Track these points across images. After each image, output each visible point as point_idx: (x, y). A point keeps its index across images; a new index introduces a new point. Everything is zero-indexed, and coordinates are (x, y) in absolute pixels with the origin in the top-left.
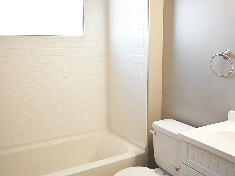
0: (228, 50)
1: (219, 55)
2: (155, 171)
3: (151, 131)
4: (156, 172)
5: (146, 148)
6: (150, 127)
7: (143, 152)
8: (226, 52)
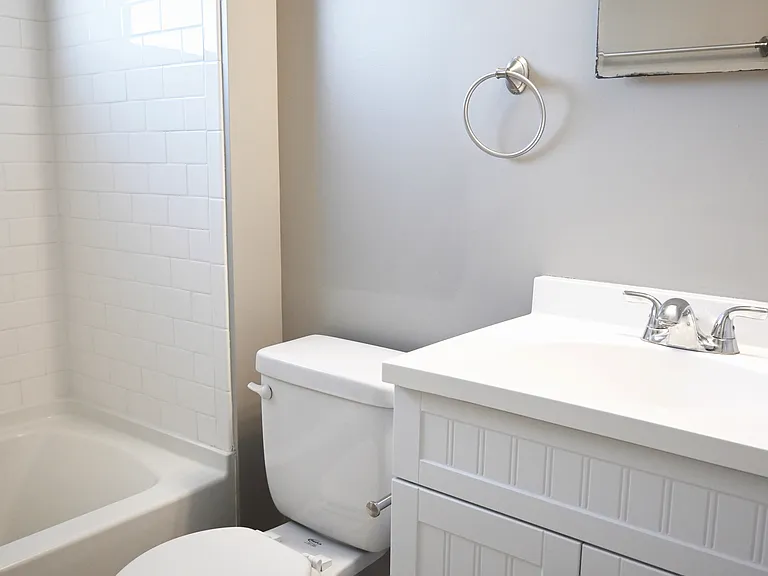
0: (522, 61)
1: (498, 74)
2: (277, 537)
3: (252, 386)
4: (280, 540)
5: (230, 457)
6: (244, 370)
7: (217, 473)
8: (517, 66)
